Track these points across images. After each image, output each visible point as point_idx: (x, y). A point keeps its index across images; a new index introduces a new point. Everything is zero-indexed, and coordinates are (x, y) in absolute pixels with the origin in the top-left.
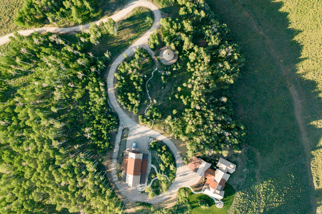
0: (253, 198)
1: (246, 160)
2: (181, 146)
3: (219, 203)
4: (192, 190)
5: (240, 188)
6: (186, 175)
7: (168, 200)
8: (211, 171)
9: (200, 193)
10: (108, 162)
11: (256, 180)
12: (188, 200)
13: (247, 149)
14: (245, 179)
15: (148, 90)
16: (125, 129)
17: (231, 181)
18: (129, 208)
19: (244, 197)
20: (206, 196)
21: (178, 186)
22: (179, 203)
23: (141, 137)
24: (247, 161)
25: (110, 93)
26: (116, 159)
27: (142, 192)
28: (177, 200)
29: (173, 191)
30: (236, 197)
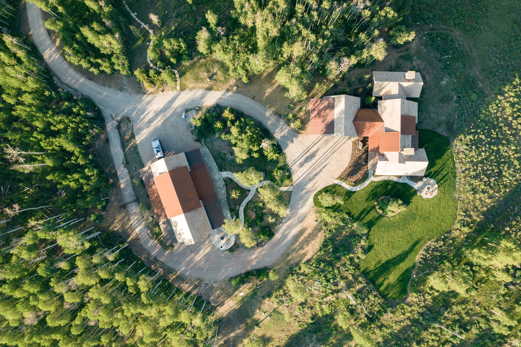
0: (498, 138)
1: (436, 58)
2: (267, 94)
3: (425, 184)
4: (347, 186)
5: (455, 126)
6: (313, 155)
7: (302, 238)
8: (367, 112)
9: (367, 183)
10: (121, 220)
11: (482, 92)
12: (349, 214)
13: (425, 34)
14: (456, 102)
15: (134, 13)
16: (120, 122)
17: (427, 121)
18: (222, 304)
19: (476, 143)
20: (386, 183)
21: (307, 193)
22: (330, 231)
23: (166, 120)
24: (440, 61)
25: (53, 61)
26: (134, 201)
27: (231, 250)
28: (324, 227)
29: (302, 211)
30: (458, 153)
